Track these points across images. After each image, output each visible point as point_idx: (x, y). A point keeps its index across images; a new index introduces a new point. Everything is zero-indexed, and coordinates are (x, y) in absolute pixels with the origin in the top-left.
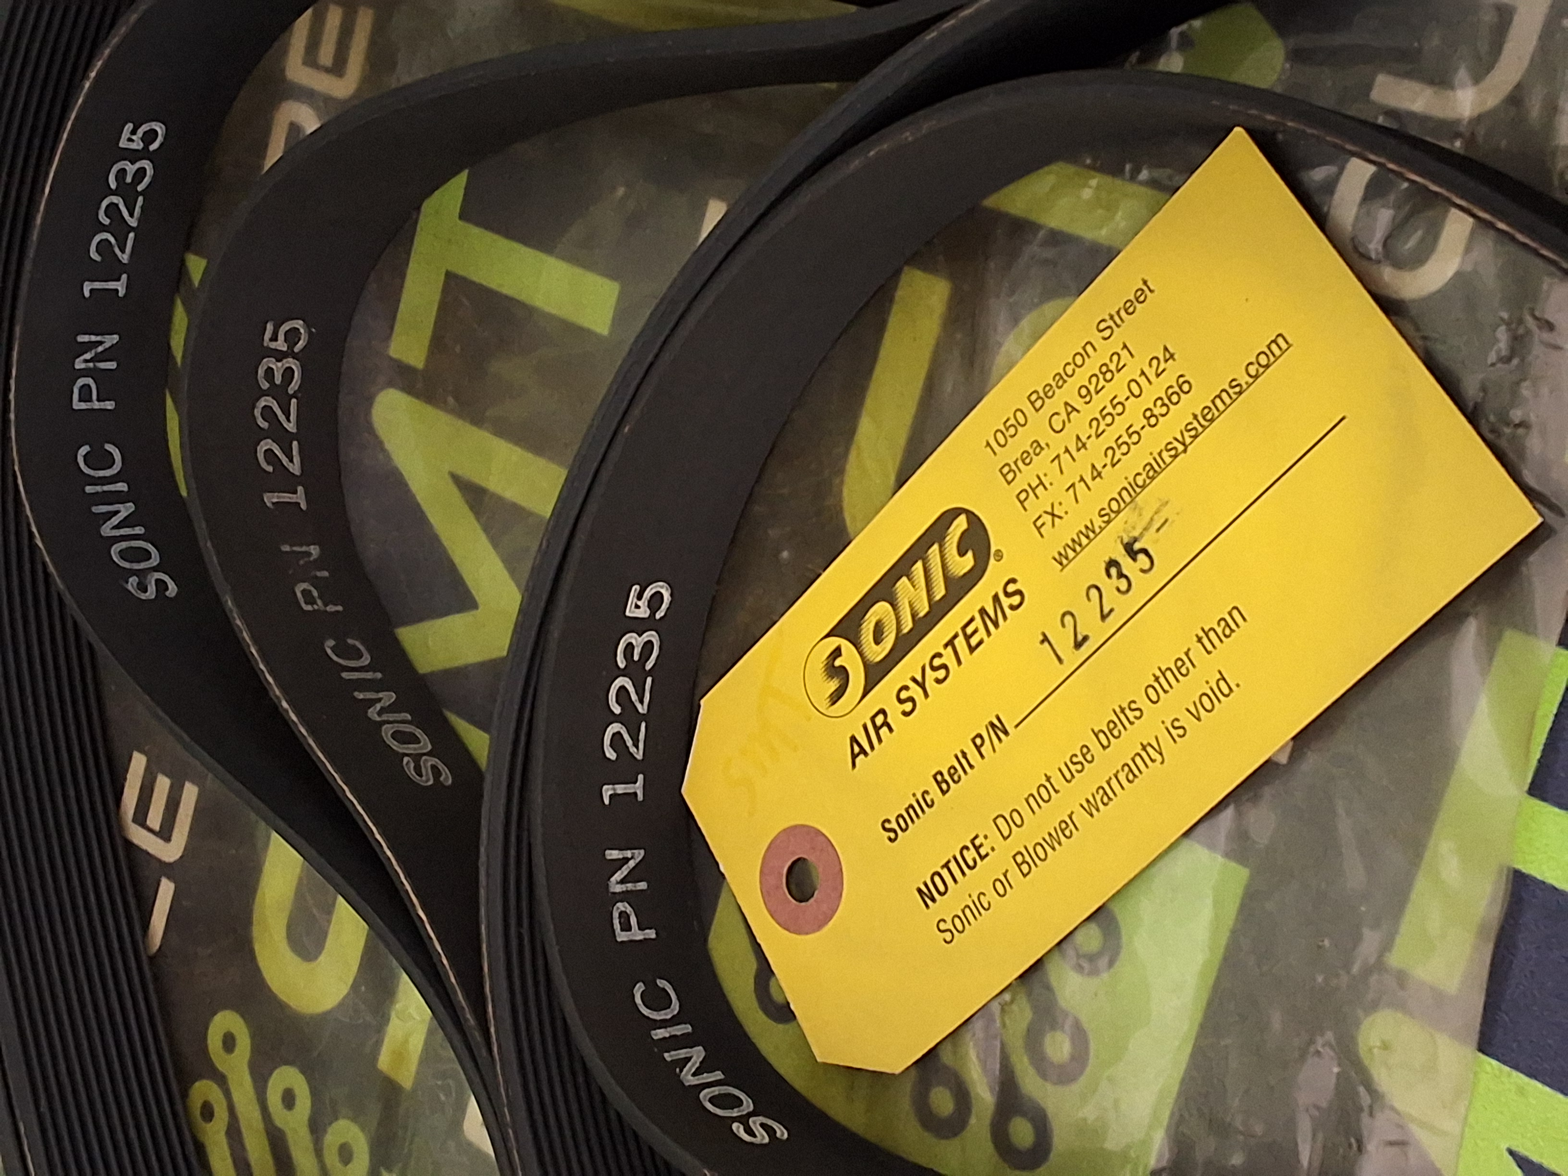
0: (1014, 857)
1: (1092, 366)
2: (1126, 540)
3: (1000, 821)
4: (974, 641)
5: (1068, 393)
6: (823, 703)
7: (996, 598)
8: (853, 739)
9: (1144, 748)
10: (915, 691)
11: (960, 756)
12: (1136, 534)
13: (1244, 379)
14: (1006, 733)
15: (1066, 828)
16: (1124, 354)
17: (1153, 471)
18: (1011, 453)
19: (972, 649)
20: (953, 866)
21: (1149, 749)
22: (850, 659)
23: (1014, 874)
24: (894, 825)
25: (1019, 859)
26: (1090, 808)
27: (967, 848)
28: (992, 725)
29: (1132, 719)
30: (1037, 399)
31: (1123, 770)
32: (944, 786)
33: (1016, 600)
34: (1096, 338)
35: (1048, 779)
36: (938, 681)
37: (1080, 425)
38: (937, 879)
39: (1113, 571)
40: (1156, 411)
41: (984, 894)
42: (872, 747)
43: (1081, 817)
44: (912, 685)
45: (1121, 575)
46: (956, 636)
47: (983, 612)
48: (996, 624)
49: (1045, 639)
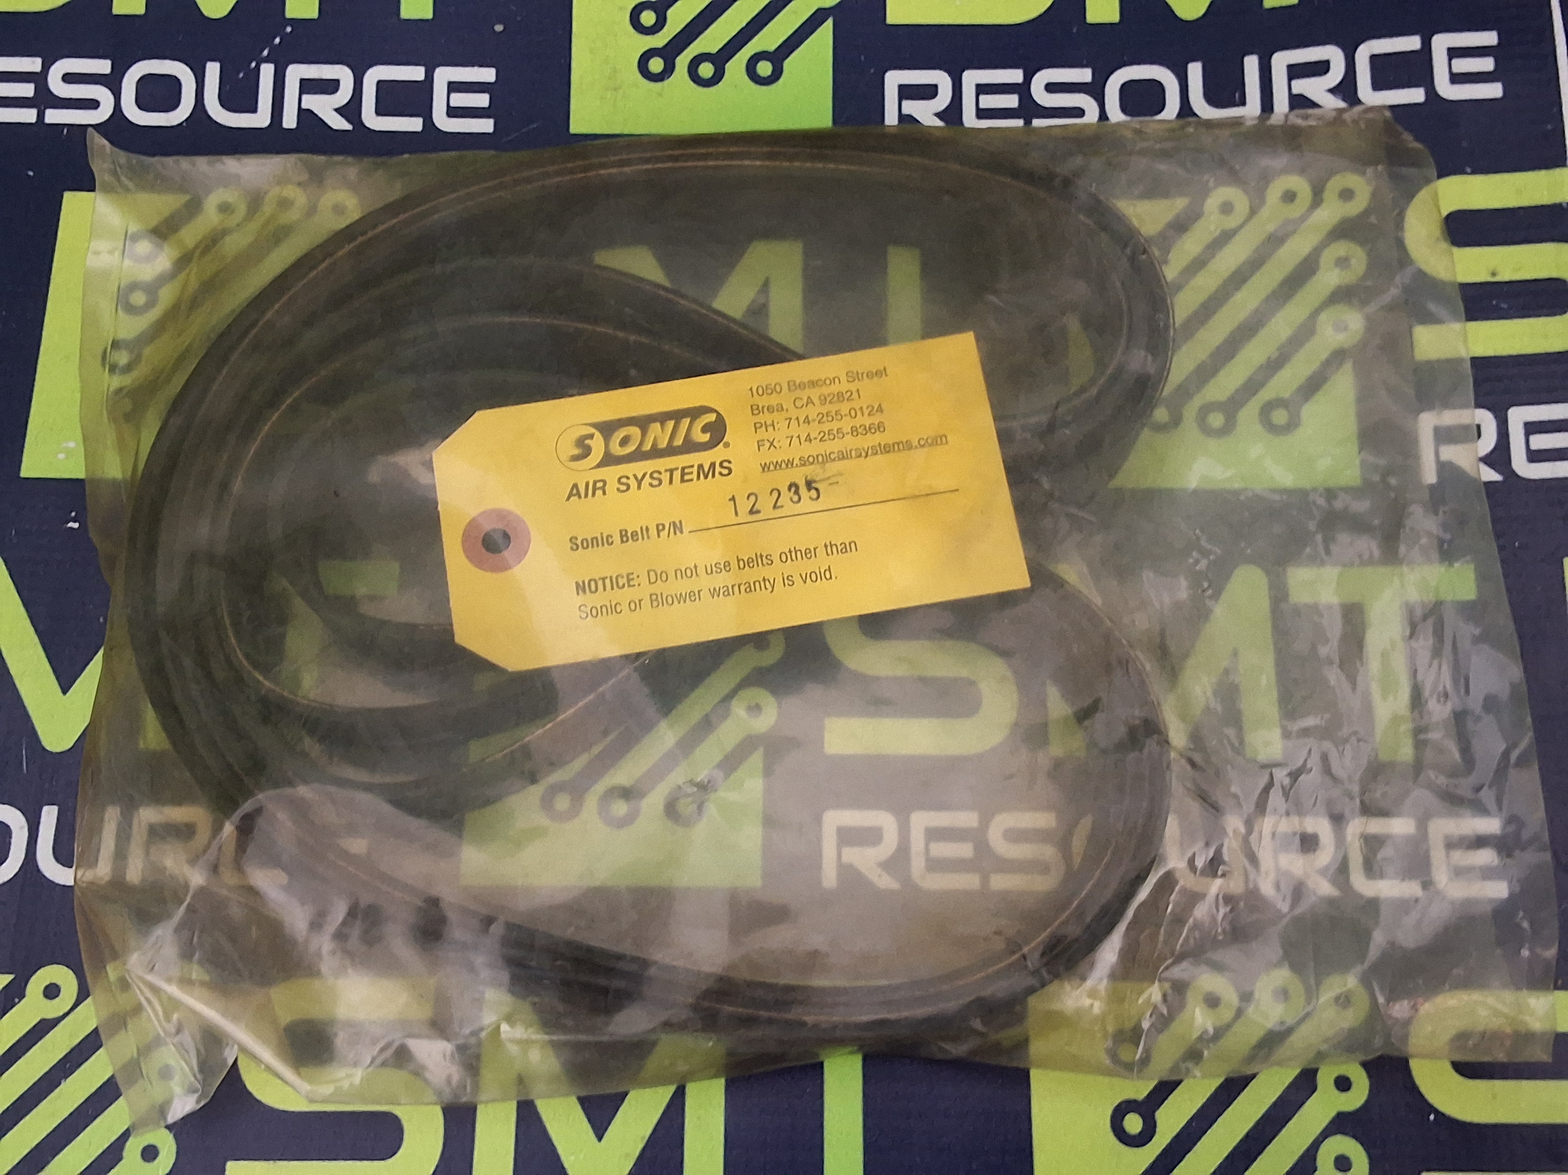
0: (651, 595)
1: (835, 388)
2: (809, 478)
3: (652, 574)
4: (686, 477)
5: (815, 394)
6: (564, 457)
7: (713, 465)
8: (575, 486)
9: (764, 580)
10: (633, 483)
11: (644, 528)
12: (817, 479)
13: (915, 443)
14: (682, 532)
15: (693, 596)
16: (855, 395)
17: (843, 456)
18: (763, 401)
19: (683, 480)
20: (608, 581)
21: (767, 583)
22: (597, 444)
23: (646, 602)
24: (579, 542)
25: (654, 597)
26: (714, 593)
27: (623, 577)
28: (674, 523)
29: (764, 563)
30: (793, 386)
31: (745, 584)
32: (625, 539)
33: (725, 472)
34: (843, 378)
35: (696, 567)
36: (651, 485)
37: (813, 412)
38: (593, 584)
39: (793, 489)
40: (860, 430)
41: (620, 604)
42: (586, 495)
43: (705, 594)
44: (632, 478)
45: (797, 492)
46: (677, 469)
47: (701, 467)
48: (706, 477)
49: (733, 499)
